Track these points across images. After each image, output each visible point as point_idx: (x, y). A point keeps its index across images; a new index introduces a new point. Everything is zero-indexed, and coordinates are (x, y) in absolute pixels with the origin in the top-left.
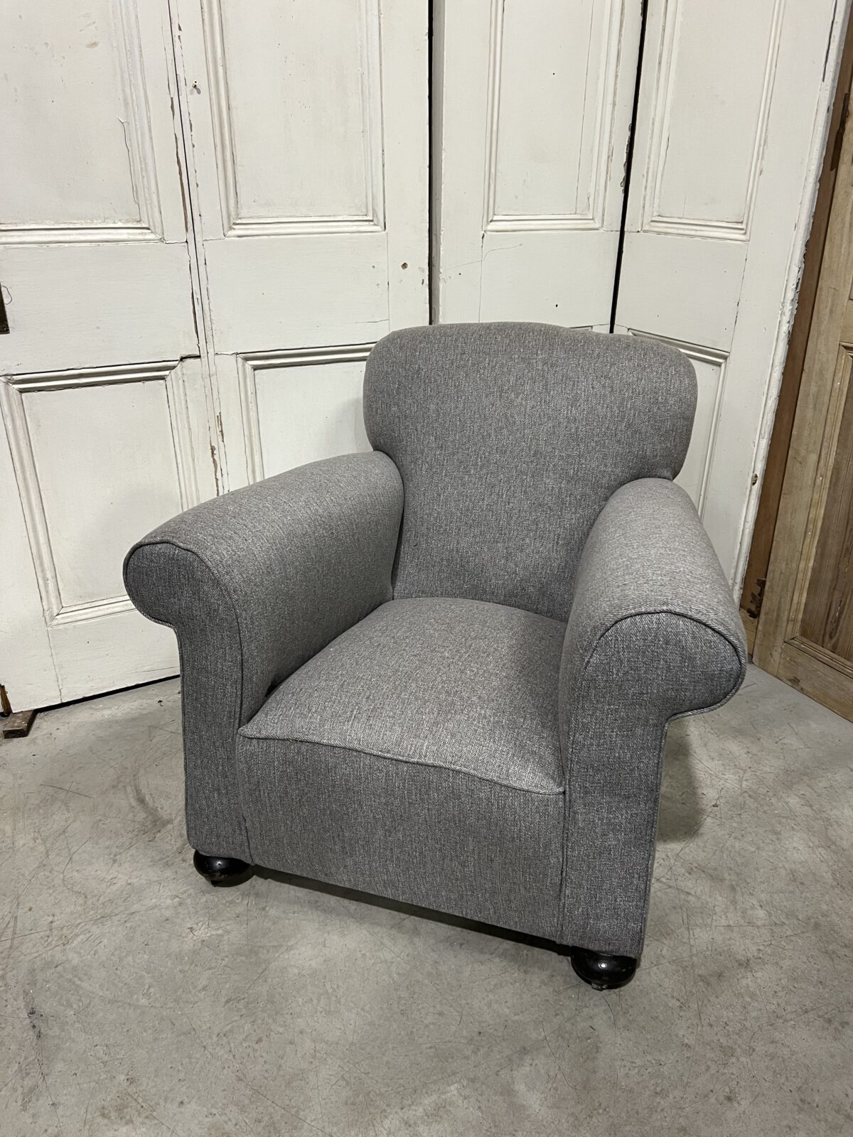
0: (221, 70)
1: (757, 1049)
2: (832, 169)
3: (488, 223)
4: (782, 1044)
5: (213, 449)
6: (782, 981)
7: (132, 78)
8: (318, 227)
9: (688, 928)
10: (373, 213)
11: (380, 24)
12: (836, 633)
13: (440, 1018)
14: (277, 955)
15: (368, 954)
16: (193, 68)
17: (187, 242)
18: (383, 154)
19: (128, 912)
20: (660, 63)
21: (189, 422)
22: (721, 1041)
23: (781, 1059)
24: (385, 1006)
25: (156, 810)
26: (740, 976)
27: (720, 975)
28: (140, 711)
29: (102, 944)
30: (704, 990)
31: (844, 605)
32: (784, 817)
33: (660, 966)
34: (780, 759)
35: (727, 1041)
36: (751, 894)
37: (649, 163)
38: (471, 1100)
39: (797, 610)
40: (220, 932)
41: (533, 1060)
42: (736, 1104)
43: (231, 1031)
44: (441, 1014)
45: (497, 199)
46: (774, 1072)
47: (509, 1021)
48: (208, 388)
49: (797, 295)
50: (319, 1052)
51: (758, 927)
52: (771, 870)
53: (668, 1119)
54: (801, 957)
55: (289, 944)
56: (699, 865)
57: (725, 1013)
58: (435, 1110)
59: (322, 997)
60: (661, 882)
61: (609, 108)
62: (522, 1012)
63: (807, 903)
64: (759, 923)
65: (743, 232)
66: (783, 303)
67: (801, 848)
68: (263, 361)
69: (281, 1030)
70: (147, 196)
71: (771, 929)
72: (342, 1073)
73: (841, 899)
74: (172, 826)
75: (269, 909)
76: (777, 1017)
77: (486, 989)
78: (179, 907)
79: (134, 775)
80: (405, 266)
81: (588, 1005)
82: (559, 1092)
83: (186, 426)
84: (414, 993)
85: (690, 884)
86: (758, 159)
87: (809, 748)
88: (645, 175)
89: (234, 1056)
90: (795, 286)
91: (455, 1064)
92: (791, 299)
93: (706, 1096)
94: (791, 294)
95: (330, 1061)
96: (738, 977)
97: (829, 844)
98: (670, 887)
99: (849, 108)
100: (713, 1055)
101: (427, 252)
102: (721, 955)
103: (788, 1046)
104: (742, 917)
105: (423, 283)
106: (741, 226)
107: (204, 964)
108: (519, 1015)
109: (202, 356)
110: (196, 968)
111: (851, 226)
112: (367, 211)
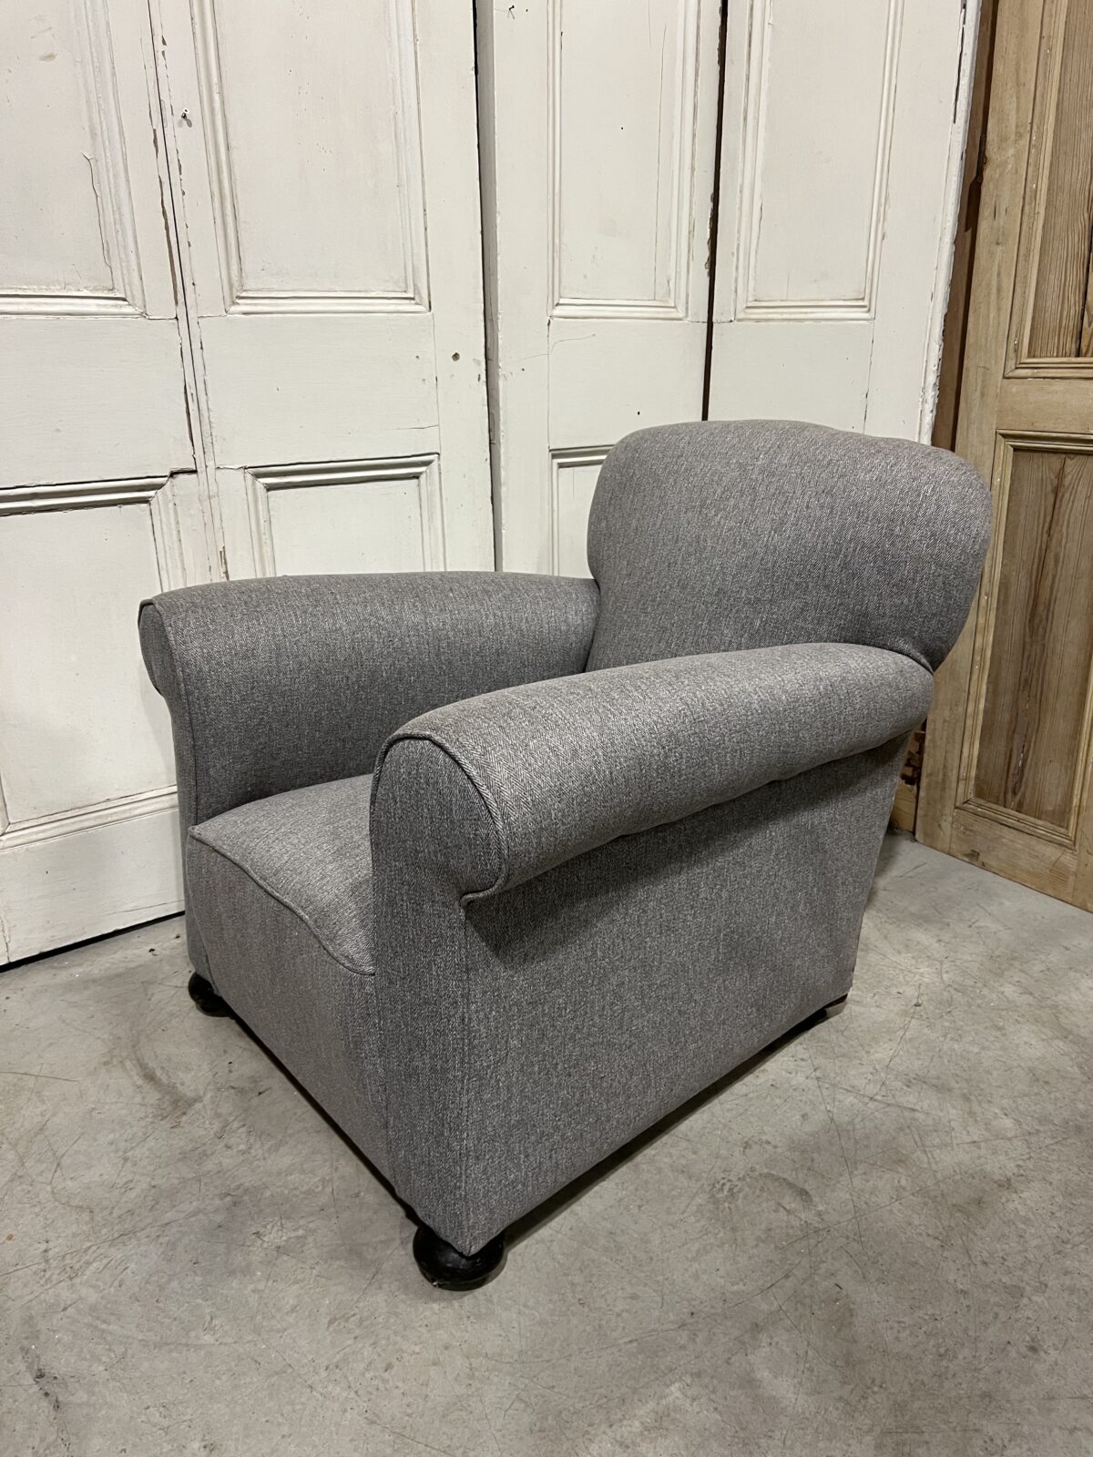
0: (217, 97)
1: (1050, 1284)
2: (966, 230)
3: (553, 308)
4: (1079, 1274)
6: (1057, 1199)
7: (101, 102)
8: (347, 304)
9: (925, 1151)
10: (415, 289)
11: (416, 53)
12: (1020, 786)
13: (634, 1302)
14: (389, 1252)
16: (182, 92)
17: (176, 318)
18: (425, 215)
19: (158, 1224)
20: (745, 119)
21: (182, 561)
22: (1004, 1280)
23: (1082, 1292)
24: (556, 1297)
25: (174, 1087)
26: (1004, 1200)
27: (979, 1202)
28: (124, 965)
29: (128, 1271)
30: (965, 1222)
31: (1028, 751)
32: (1003, 1010)
33: (903, 1200)
34: (979, 944)
35: (1010, 1279)
36: (990, 1102)
37: (738, 239)
38: (702, 1400)
39: (969, 766)
40: (301, 1232)
41: (771, 1338)
42: (1042, 1354)
43: (345, 1360)
44: (634, 1297)
45: (563, 279)
46: (1079, 1308)
47: (727, 1294)
48: (208, 514)
49: (939, 380)
50: (477, 1370)
51: (1009, 1139)
52: (1005, 1071)
53: (964, 1386)
54: (1071, 1167)
56: (917, 1075)
57: (998, 1246)
58: (656, 1421)
60: (876, 1100)
61: (687, 172)
62: (741, 1280)
63: (1059, 1105)
64: (1009, 1135)
65: (867, 309)
66: (924, 388)
67: (1033, 1043)
68: (279, 478)
69: (417, 1349)
70: (123, 256)
71: (1026, 1140)
72: (516, 1393)
74: (201, 1105)
76: (1063, 1242)
77: (687, 1258)
78: (234, 1209)
79: (134, 1046)
80: (456, 356)
81: (824, 1259)
82: (816, 1373)
83: (179, 565)
84: (592, 1275)
85: (911, 1098)
86: (878, 221)
87: (1009, 929)
88: (736, 253)
89: (356, 1392)
90: (936, 367)
91: (669, 1358)
92: (932, 383)
93: (1004, 1350)
94: (932, 378)
95: (496, 1379)
96: (1002, 1201)
97: (1066, 1034)
98: (889, 1105)
99: (987, 154)
100: (997, 1299)
101: (484, 340)
102: (973, 1178)
103: (1087, 1275)
104: (987, 1129)
105: (479, 379)
106: (861, 303)
107: (286, 1277)
108: (737, 1284)
109: (199, 470)
110: (275, 1284)
111: (999, 290)
112: (407, 286)
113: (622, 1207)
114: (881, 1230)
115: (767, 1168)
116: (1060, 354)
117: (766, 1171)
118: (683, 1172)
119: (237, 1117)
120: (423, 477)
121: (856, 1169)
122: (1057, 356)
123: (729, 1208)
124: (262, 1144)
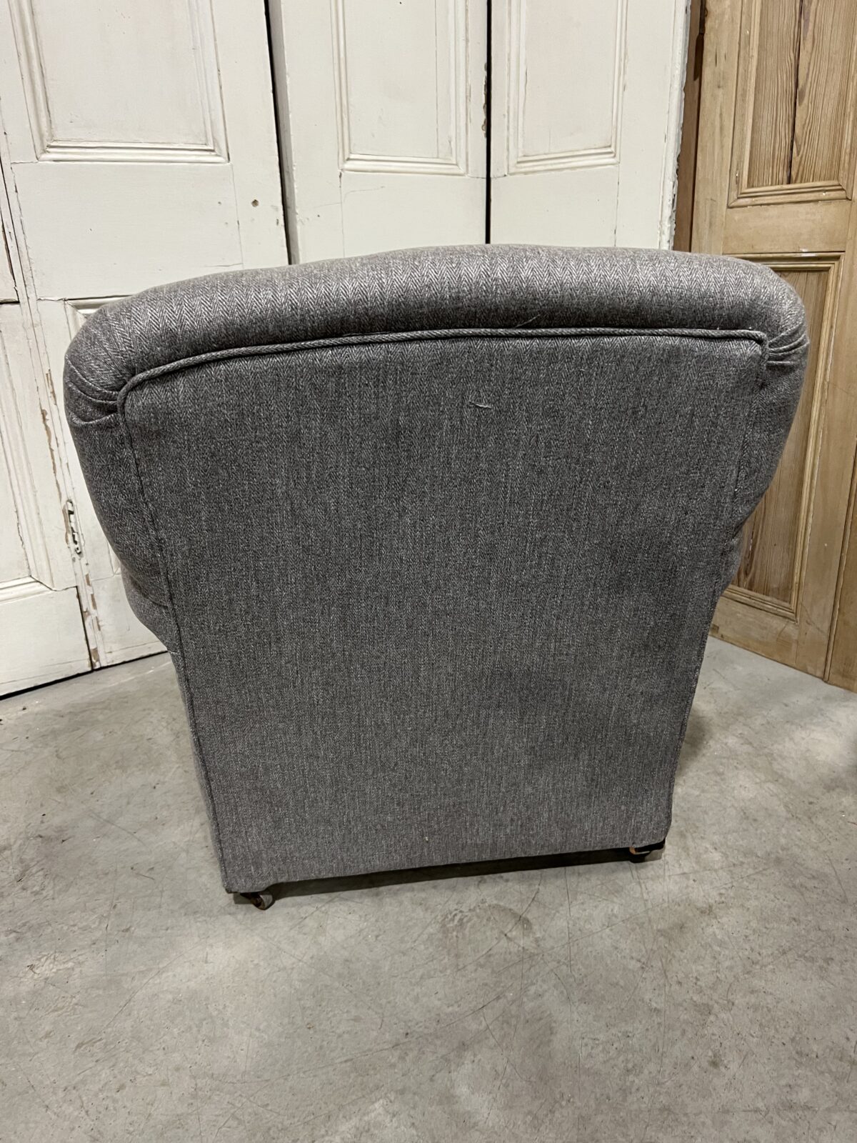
1: (737, 1002)
2: (695, 79)
3: (344, 162)
4: (765, 992)
5: (44, 413)
6: (751, 924)
8: (151, 155)
9: (639, 883)
10: (214, 142)
12: (751, 568)
13: (356, 1024)
14: (145, 981)
15: (262, 963)
18: (219, 74)
21: (11, 382)
22: (695, 999)
23: (765, 1009)
24: (286, 1020)
26: (704, 924)
27: (682, 927)
30: (667, 945)
31: (756, 537)
32: (725, 758)
33: (614, 927)
34: (710, 702)
35: (701, 998)
36: (702, 838)
37: (508, 102)
38: (402, 1116)
40: (70, 964)
41: (475, 1055)
42: (723, 1069)
43: (83, 1082)
44: (357, 1019)
45: (352, 137)
46: (761, 1025)
47: (442, 1015)
48: (32, 339)
49: (674, 214)
50: (201, 1089)
51: (716, 871)
52: (720, 811)
53: (646, 1099)
54: (767, 895)
55: (161, 966)
57: (694, 967)
58: (355, 1136)
59: (204, 1023)
61: (462, 44)
62: (457, 1002)
63: (764, 839)
64: (716, 867)
65: (612, 155)
66: (661, 222)
67: (747, 786)
69: (150, 1071)
71: (729, 871)
72: (232, 1111)
73: (799, 831)
74: (9, 852)
75: (135, 929)
76: (753, 962)
77: (411, 982)
78: (16, 944)
80: (255, 203)
81: (534, 981)
82: (510, 1088)
83: (8, 385)
84: (322, 1000)
86: (620, 75)
87: (739, 689)
88: (506, 114)
89: (87, 1112)
90: (671, 202)
91: (378, 1076)
92: (668, 216)
93: (686, 1065)
94: (668, 211)
95: (217, 1098)
96: (702, 925)
97: (777, 778)
99: (708, 7)
100: (686, 1017)
101: (280, 188)
102: (679, 905)
103: (771, 994)
104: (698, 862)
105: (278, 223)
106: (609, 150)
107: (48, 1005)
108: (452, 1005)
109: (20, 301)
110: (36, 1012)
111: (721, 129)
112: (207, 140)
113: (361, 937)
114: (589, 954)
115: (496, 899)
116: (774, 183)
117: (495, 902)
118: (421, 904)
119: (38, 862)
121: (576, 899)
122: (772, 185)
123: (457, 936)
124: (55, 884)
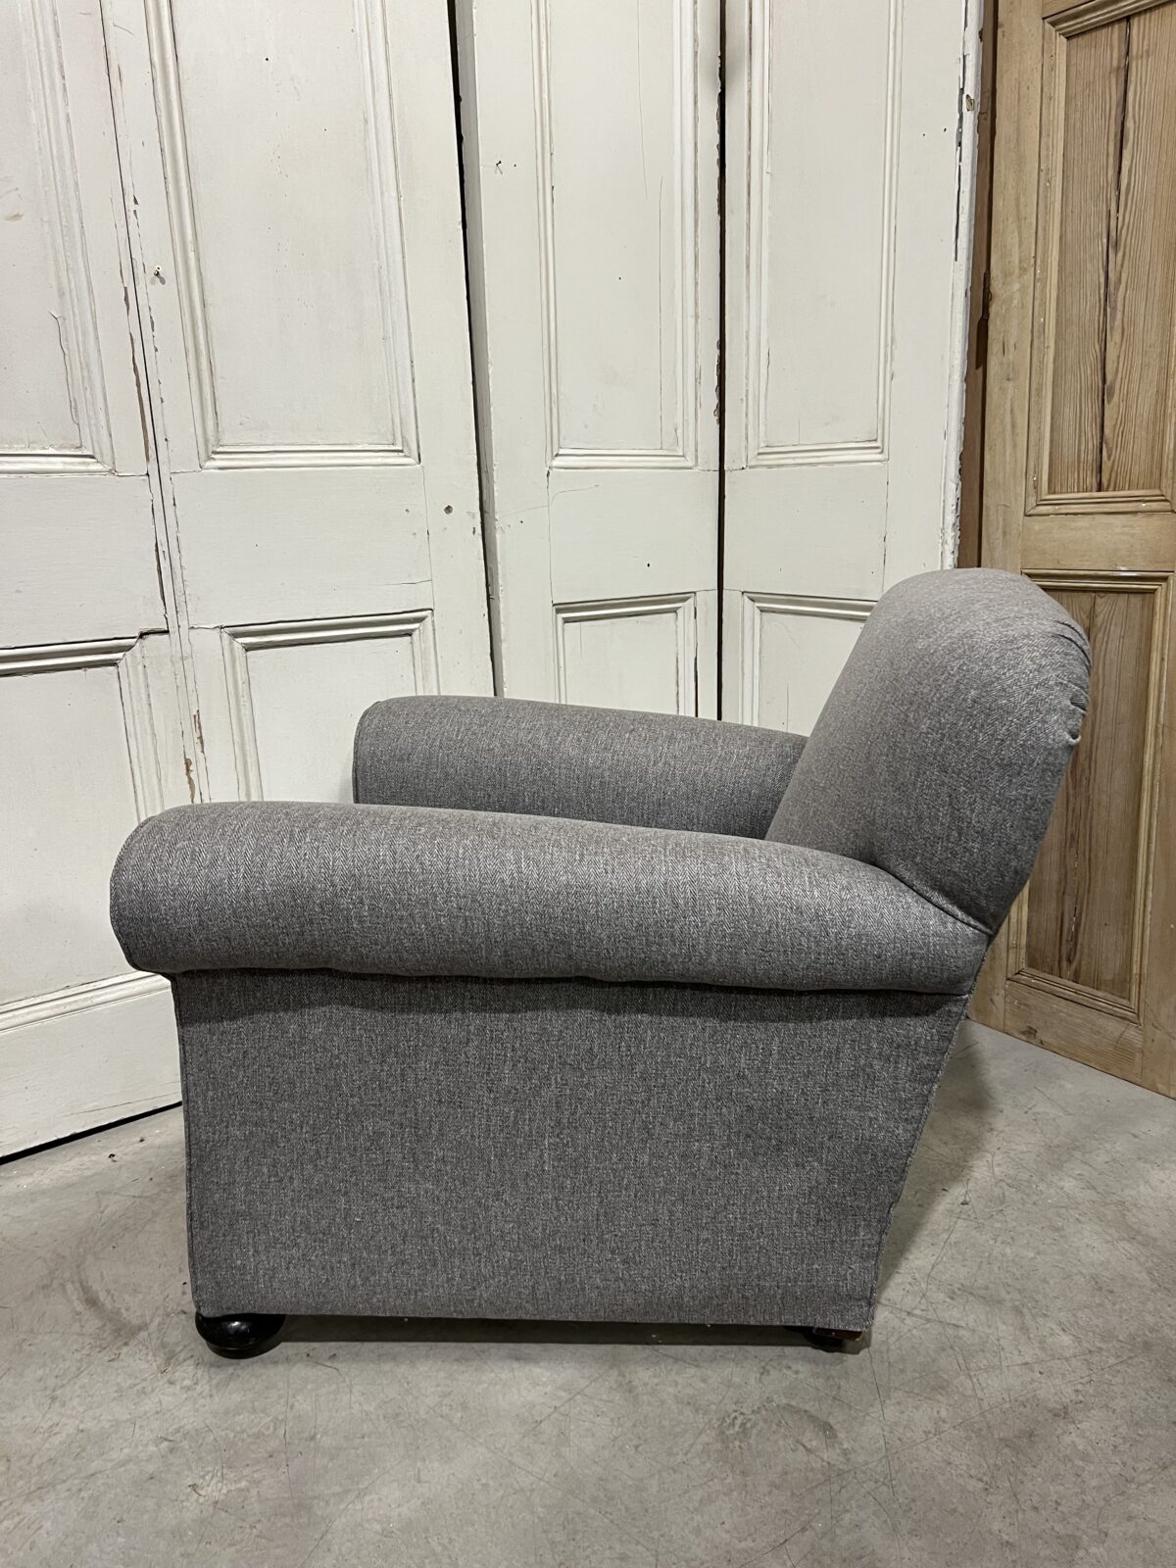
0: (192, 255)
1: (1111, 1532)
2: (977, 367)
3: (553, 459)
4: (1145, 1519)
5: (188, 763)
6: (1120, 1430)
7: (69, 262)
8: (330, 458)
9: (970, 1376)
10: (403, 441)
11: (400, 209)
12: (1075, 953)
13: (624, 1564)
14: (342, 1507)
15: (491, 1483)
16: (155, 251)
17: (148, 474)
18: (412, 366)
19: (83, 1475)
20: (748, 267)
21: (152, 726)
22: (1057, 1528)
23: (1147, 1540)
24: (532, 1559)
25: (118, 1312)
26: (1059, 1431)
27: (1031, 1435)
28: (79, 1172)
29: (42, 1531)
30: (1014, 1459)
31: (1081, 914)
32: (1063, 1207)
33: (942, 1435)
34: (1036, 1132)
35: (1065, 1527)
36: (1045, 1315)
37: (747, 385)
39: (1018, 933)
40: (243, 1484)
44: (623, 1558)
45: (562, 430)
46: (1144, 1560)
47: (733, 1552)
48: (180, 675)
49: (958, 520)
51: (1067, 1359)
52: (1064, 1279)
54: (1137, 1391)
55: (361, 1486)
56: (962, 1285)
57: (1051, 1487)
59: (427, 1561)
60: (913, 1315)
61: (691, 321)
62: (750, 1535)
63: (1125, 1317)
64: (1067, 1354)
65: (879, 450)
66: (943, 529)
67: (1096, 1245)
68: (259, 638)
70: (91, 413)
71: (1086, 1360)
73: (1170, 1306)
74: (146, 1333)
76: (1127, 1480)
77: (688, 1509)
78: (170, 1456)
79: (78, 1267)
80: (448, 509)
81: (848, 1507)
83: (149, 731)
84: (576, 1532)
85: (955, 1313)
86: (886, 362)
87: (1070, 1114)
88: (745, 399)
90: (954, 507)
92: (951, 523)
94: (951, 518)
96: (1057, 1433)
97: (1133, 1234)
98: (928, 1321)
99: (992, 290)
100: (1048, 1552)
101: (478, 492)
102: (1025, 1406)
103: (1153, 1521)
104: (1042, 1348)
105: (474, 532)
106: (874, 444)
107: (222, 1537)
108: (746, 1540)
109: (171, 630)
110: (208, 1546)
111: (1014, 426)
112: (394, 438)
113: (616, 1448)
114: (915, 1470)
115: (786, 1397)
116: (1081, 490)
117: (784, 1401)
118: (689, 1404)
119: (185, 1347)
120: (416, 635)
121: (890, 1398)
122: (1078, 492)
123: (740, 1447)
124: (210, 1377)
